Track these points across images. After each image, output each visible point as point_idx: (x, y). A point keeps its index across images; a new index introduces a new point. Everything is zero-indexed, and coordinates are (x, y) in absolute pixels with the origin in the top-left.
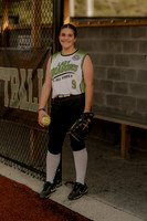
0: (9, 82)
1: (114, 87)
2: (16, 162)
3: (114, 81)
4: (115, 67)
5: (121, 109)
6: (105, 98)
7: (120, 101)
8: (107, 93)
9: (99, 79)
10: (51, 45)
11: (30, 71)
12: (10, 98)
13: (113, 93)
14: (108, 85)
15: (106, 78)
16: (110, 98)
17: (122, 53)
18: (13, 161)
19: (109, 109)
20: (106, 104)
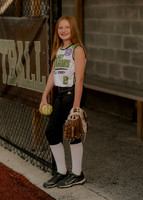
0: (7, 56)
1: (131, 57)
2: (15, 146)
3: (131, 51)
4: (131, 35)
5: (138, 82)
6: (121, 70)
7: (138, 73)
8: (123, 64)
9: (115, 49)
10: (48, 14)
11: (27, 43)
12: (8, 73)
13: (130, 64)
14: (124, 56)
15: (122, 48)
16: (127, 70)
17: (139, 20)
18: (13, 145)
19: (126, 82)
20: (122, 76)
